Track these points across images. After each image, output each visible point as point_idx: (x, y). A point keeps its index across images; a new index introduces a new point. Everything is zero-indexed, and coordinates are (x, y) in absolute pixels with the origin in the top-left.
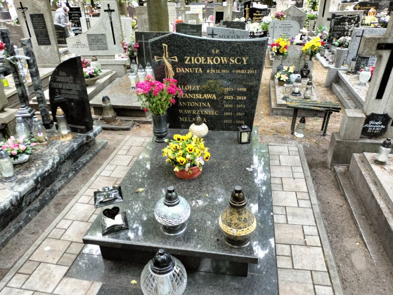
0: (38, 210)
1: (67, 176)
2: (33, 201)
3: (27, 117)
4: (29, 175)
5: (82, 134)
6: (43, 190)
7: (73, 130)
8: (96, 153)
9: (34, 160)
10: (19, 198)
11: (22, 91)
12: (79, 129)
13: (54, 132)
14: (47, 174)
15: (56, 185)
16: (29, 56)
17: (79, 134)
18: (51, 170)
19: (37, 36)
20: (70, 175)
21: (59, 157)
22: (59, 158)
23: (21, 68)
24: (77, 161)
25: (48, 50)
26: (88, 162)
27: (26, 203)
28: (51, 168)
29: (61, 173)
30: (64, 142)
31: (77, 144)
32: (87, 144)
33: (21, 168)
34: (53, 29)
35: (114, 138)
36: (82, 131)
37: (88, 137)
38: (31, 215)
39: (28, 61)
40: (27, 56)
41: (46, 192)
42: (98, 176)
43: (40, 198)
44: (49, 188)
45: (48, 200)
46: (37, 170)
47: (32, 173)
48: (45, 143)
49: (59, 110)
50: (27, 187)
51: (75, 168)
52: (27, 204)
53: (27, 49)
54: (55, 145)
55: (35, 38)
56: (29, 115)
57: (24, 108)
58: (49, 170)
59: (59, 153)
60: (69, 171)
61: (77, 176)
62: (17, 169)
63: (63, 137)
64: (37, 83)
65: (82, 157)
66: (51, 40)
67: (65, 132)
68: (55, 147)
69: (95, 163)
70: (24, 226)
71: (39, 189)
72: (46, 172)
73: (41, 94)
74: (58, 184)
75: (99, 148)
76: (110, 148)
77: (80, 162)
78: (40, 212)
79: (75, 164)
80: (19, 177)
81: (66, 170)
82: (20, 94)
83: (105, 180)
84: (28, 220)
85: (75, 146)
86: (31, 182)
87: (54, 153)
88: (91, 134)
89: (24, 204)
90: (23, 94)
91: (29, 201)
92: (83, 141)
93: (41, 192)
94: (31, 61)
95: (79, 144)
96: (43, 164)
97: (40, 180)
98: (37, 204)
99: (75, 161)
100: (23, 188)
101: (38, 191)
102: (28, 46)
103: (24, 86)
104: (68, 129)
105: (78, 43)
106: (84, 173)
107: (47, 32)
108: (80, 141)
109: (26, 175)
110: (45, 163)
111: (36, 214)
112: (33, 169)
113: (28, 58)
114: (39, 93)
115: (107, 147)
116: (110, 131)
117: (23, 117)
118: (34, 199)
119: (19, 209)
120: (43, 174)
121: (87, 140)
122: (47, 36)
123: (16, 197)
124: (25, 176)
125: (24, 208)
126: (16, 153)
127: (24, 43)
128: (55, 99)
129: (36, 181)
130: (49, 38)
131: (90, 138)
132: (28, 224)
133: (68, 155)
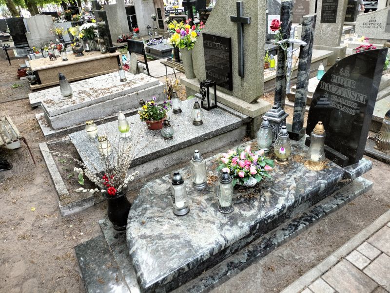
0: (241, 267)
1: (296, 227)
2: (241, 249)
3: (275, 123)
4: (248, 214)
5: (338, 167)
6: (258, 237)
7: (329, 156)
8: (349, 200)
9: (263, 188)
10: (223, 248)
11: (281, 86)
12: (338, 158)
14: (269, 221)
15: (277, 235)
16: (306, 41)
17: (334, 165)
18: (277, 216)
20: (301, 226)
21: (295, 198)
22: (293, 201)
24: (317, 205)
26: (332, 211)
27: (231, 251)
28: (278, 214)
29: (289, 218)
30: (309, 171)
31: (326, 182)
32: (341, 185)
33: (243, 194)
36: (340, 163)
37: (346, 175)
38: (231, 273)
40: (303, 40)
41: (260, 243)
42: (342, 258)
43: (251, 248)
44: (267, 236)
45: (259, 257)
46: (260, 209)
47: (253, 212)
48: (285, 163)
49: (320, 127)
51: (311, 217)
52: (233, 251)
53: (306, 31)
54: (295, 172)
56: (278, 120)
57: (276, 110)
58: (274, 215)
59: (297, 189)
60: (300, 218)
62: (238, 195)
63: (310, 163)
64: (303, 79)
65: (325, 200)
66: (337, 17)
67: (316, 156)
68: (295, 175)
70: (217, 286)
71: (254, 234)
72: (269, 217)
73: (302, 95)
74: (280, 236)
75: (356, 193)
76: (373, 197)
77: (320, 207)
78: (244, 271)
79: (313, 207)
80: (236, 210)
81: (298, 214)
82: (278, 89)
84: (224, 278)
85: (323, 185)
87: (290, 188)
88: (352, 171)
89: (228, 251)
90: (281, 90)
91: (236, 248)
92: (336, 180)
93: (254, 239)
94: (306, 49)
95: (329, 184)
96: (270, 202)
97: (257, 227)
98: (242, 258)
99: (315, 204)
101: (252, 237)
102: (310, 27)
103: (286, 80)
104: (321, 153)
105: (372, 22)
106: (321, 228)
107: (336, 6)
108: (332, 177)
109: (244, 210)
110: (275, 199)
111: (237, 273)
112: (256, 204)
113: (304, 43)
114: (301, 93)
115: (369, 192)
118: (243, 247)
119: (221, 257)
121: (344, 178)
122: (335, 12)
124: (242, 212)
125: (227, 256)
127: (305, 22)
129: (252, 228)
130: (336, 14)
131: (350, 177)
132: (223, 285)
133: (307, 197)
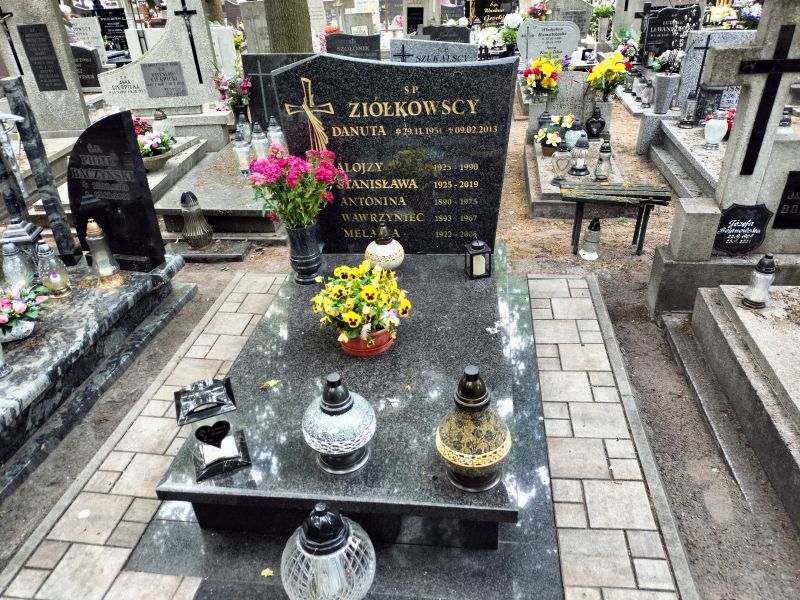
0: (61, 435)
1: (118, 362)
2: (48, 417)
3: (26, 244)
4: (36, 364)
5: (143, 274)
6: (68, 394)
7: (124, 266)
8: (175, 312)
9: (46, 331)
10: (18, 413)
11: (12, 189)
12: (136, 262)
13: (83, 273)
14: (73, 360)
15: (96, 381)
16: (21, 115)
17: (137, 274)
18: (81, 352)
19: (36, 73)
20: (124, 359)
21: (98, 322)
22: (97, 326)
23: (5, 139)
24: (136, 330)
25: (61, 99)
26: (158, 330)
27: (34, 422)
28: (83, 348)
29: (103, 357)
30: (107, 291)
31: (133, 293)
32: (154, 293)
33: (18, 350)
34: (68, 56)
35: (211, 279)
36: (142, 268)
37: (156, 279)
38: (47, 446)
39: (18, 124)
40: (16, 114)
41: (76, 398)
42: (181, 359)
43: (63, 409)
44: (82, 388)
45: (80, 413)
46: (53, 352)
47: (44, 359)
48: (67, 294)
49: (93, 226)
50: (34, 389)
51: (133, 345)
52: (37, 423)
53: (15, 100)
54: (87, 298)
55: (33, 75)
56: (28, 238)
57: (18, 225)
58: (77, 351)
59: (97, 314)
60: (120, 352)
61: (137, 360)
62: (12, 353)
63: (103, 281)
64: (42, 171)
65: (145, 322)
66: (66, 80)
67: (106, 269)
68: (88, 302)
69: (173, 332)
70: (34, 471)
71: (60, 391)
72: (72, 355)
73: (51, 194)
74: (99, 380)
75: (180, 300)
76: (203, 300)
77: (142, 331)
78: (66, 439)
79: (131, 336)
80: (17, 368)
81: (114, 348)
82: (7, 194)
83: (196, 366)
84: (40, 457)
85: (130, 298)
86: (43, 378)
87: (88, 316)
88: (162, 273)
89: (29, 424)
90: (13, 194)
91: (40, 417)
92: (145, 288)
93: (64, 398)
94: (27, 126)
95: (137, 295)
96: (65, 340)
97: (60, 372)
98: (57, 423)
99: (132, 330)
100: (27, 390)
101: (59, 396)
102: (18, 93)
103: (15, 178)
104: (112, 264)
105: (124, 84)
106: (152, 353)
107: (56, 62)
108: (139, 287)
109: (30, 363)
110: (70, 336)
111: (56, 444)
112: (45, 350)
113: (20, 119)
114: (48, 193)
115: (197, 297)
116: (201, 265)
117: (17, 244)
118: (51, 414)
119: (20, 435)
120: (66, 360)
121: (154, 284)
122: (57, 71)
123: (13, 410)
124: (28, 366)
125: (31, 433)
126: (7, 320)
127: (8, 87)
128: (82, 203)
129: (53, 376)
131: (161, 280)
132: (41, 465)
133: (115, 318)
